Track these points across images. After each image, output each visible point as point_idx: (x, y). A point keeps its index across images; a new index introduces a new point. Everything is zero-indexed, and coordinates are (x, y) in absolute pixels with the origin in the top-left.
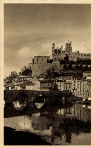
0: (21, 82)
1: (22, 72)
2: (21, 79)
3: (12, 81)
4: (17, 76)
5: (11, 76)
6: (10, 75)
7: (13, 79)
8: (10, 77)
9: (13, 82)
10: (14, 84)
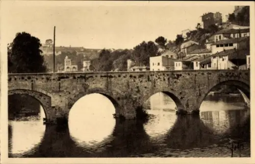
0: (231, 45)
1: (236, 14)
2: (232, 35)
3: (204, 41)
4: (220, 27)
5: (202, 27)
6: (199, 24)
7: (208, 38)
8: (200, 29)
9: (208, 46)
10: (210, 52)
